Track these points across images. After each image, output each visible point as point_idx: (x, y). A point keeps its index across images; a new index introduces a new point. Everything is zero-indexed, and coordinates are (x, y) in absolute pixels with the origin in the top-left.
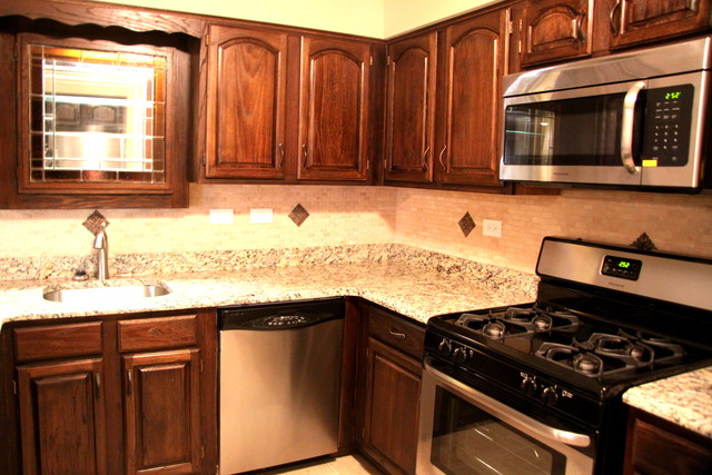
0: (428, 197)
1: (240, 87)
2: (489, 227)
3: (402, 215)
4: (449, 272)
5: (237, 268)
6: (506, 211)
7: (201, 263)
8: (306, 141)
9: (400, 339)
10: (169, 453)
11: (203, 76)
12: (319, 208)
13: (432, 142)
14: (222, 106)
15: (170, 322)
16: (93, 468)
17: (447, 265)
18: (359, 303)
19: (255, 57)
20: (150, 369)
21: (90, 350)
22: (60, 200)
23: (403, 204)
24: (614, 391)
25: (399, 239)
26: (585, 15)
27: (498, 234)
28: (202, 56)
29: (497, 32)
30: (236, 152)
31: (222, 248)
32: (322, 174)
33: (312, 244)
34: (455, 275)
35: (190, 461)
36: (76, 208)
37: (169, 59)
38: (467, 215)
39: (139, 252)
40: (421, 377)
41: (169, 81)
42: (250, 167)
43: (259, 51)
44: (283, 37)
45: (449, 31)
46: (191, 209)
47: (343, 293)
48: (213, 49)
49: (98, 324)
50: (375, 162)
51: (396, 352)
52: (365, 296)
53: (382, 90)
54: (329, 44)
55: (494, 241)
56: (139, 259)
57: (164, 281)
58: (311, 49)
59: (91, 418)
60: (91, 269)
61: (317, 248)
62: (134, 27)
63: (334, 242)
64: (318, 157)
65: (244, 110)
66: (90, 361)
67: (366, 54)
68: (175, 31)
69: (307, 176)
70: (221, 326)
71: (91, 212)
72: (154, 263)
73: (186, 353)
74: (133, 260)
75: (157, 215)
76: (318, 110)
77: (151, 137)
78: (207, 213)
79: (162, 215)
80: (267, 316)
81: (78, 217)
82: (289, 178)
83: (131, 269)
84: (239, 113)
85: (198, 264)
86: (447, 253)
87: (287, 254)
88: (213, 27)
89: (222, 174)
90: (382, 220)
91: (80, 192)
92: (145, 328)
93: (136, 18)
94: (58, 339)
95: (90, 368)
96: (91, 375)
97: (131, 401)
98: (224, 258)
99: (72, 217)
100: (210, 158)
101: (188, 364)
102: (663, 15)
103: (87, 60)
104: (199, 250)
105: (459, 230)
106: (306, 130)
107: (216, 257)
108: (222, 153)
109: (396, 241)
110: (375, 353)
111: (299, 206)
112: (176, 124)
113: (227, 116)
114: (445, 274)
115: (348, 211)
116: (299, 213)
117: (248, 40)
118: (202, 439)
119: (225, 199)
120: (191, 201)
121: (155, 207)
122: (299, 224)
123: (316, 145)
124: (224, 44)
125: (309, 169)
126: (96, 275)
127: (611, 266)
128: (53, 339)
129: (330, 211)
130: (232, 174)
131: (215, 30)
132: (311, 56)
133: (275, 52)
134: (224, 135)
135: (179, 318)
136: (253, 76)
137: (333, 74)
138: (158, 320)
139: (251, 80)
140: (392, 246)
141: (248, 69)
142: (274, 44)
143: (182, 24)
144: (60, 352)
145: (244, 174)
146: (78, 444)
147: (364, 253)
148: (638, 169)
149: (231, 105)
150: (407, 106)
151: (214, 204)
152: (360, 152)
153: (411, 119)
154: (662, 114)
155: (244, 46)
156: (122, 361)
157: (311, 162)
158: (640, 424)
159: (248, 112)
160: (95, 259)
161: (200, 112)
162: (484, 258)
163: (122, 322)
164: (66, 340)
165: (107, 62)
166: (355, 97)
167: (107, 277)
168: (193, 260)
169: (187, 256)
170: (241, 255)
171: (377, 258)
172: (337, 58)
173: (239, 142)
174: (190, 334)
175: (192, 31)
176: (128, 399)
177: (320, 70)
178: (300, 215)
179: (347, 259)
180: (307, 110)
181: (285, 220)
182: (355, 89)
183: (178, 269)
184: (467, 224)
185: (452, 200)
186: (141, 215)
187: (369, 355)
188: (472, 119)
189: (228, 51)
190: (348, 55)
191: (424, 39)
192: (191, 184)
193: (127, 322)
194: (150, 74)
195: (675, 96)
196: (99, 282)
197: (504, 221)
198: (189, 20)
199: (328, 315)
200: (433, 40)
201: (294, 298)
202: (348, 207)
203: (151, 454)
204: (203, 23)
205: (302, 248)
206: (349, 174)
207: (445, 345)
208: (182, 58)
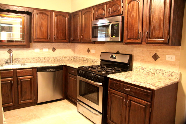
0: (81, 46)
1: (40, 23)
2: (92, 51)
3: (76, 50)
4: (85, 61)
5: (41, 61)
6: (95, 48)
7: (33, 60)
8: (55, 34)
9: (74, 73)
10: (27, 98)
11: (33, 20)
12: (58, 48)
13: (80, 34)
14: (37, 26)
15: (27, 70)
16: (12, 101)
17: (85, 60)
18: (66, 66)
19: (44, 16)
20: (23, 80)
21: (11, 76)
22: (2, 47)
23: (76, 47)
24: (106, 75)
25: (76, 55)
26: (105, 10)
27: (94, 52)
28: (33, 16)
29: (91, 12)
30: (40, 36)
31: (37, 57)
32: (58, 41)
33: (57, 56)
34: (86, 61)
35: (32, 99)
36: (6, 48)
37: (25, 17)
38: (88, 49)
39: (19, 58)
40: (77, 79)
41: (25, 21)
42: (43, 39)
43: (44, 15)
44: (49, 12)
45: (83, 12)
46: (30, 48)
47: (63, 65)
48: (35, 15)
49: (13, 71)
50: (70, 38)
51: (73, 76)
52: (67, 65)
53: (71, 23)
54: (59, 14)
55: (94, 54)
56: (19, 59)
57: (25, 63)
58: (55, 15)
59: (11, 90)
60: (9, 61)
61: (58, 57)
62: (18, 10)
63: (61, 56)
64: (57, 37)
65: (41, 28)
66: (11, 78)
67: (67, 16)
68: (27, 11)
69: (55, 41)
70: (37, 71)
71: (9, 49)
72: (23, 60)
73: (30, 77)
74: (18, 59)
75: (23, 50)
76: (57, 27)
77: (22, 33)
78: (34, 49)
79: (24, 50)
80: (47, 69)
81: (6, 50)
82: (51, 42)
83: (18, 61)
84: (40, 28)
85: (32, 60)
86: (85, 57)
87: (51, 58)
88: (35, 10)
89: (37, 41)
90: (72, 51)
91: (7, 45)
92: (22, 72)
93: (18, 8)
94: (4, 74)
95: (11, 80)
96: (11, 81)
97: (19, 87)
98: (38, 59)
99: (4, 50)
100: (34, 37)
101: (31, 79)
102: (116, 11)
103: (8, 17)
104: (32, 57)
105: (87, 52)
106: (55, 32)
107: (36, 59)
108: (37, 37)
109: (75, 55)
110: (69, 76)
111: (54, 48)
112: (27, 30)
113: (38, 29)
114: (84, 61)
115: (64, 49)
116: (54, 49)
117: (42, 13)
118: (34, 95)
119: (38, 47)
120: (31, 47)
121: (23, 48)
122: (54, 52)
123: (57, 35)
124: (37, 14)
125: (55, 40)
126: (10, 63)
127: (112, 57)
128: (3, 74)
129: (61, 49)
130: (39, 41)
131: (35, 11)
132: (55, 16)
133: (48, 16)
134: (37, 33)
135: (29, 69)
136: (43, 20)
137: (60, 20)
138: (25, 70)
139: (43, 21)
140: (74, 56)
141: (42, 19)
142: (48, 14)
143: (28, 10)
144: (4, 77)
145: (42, 41)
146: (9, 96)
147: (68, 58)
148: (112, 38)
149: (39, 26)
150: (76, 27)
151: (35, 47)
152: (66, 36)
153: (76, 29)
154: (115, 28)
155: (41, 14)
156: (17, 78)
157: (56, 38)
158: (110, 80)
159: (42, 28)
160: (10, 59)
161: (32, 28)
162: (92, 57)
163: (17, 70)
164: (6, 74)
165: (12, 17)
166: (65, 25)
167: (13, 63)
168: (31, 59)
169: (30, 59)
170: (41, 58)
171: (71, 59)
172: (61, 17)
173: (41, 34)
174: (31, 73)
175: (30, 11)
176: (19, 86)
177: (57, 19)
178: (54, 50)
179: (64, 59)
180: (55, 27)
181: (51, 51)
182: (65, 23)
183: (28, 61)
184: (89, 51)
185: (86, 46)
186: (20, 50)
187: (68, 77)
188: (87, 29)
189: (38, 15)
190: (63, 16)
191: (79, 13)
192: (31, 43)
193: (18, 70)
194: (21, 20)
195: (117, 25)
196: (11, 64)
197: (95, 50)
198: (30, 9)
199: (60, 69)
200: (80, 13)
201: (52, 66)
202: (64, 48)
203: (24, 98)
204: (33, 9)
205: (54, 57)
206: (64, 41)
207: (80, 72)
208: (28, 16)
